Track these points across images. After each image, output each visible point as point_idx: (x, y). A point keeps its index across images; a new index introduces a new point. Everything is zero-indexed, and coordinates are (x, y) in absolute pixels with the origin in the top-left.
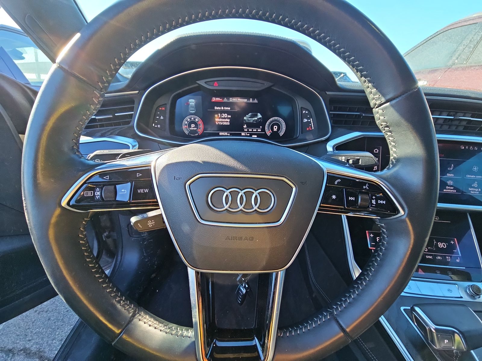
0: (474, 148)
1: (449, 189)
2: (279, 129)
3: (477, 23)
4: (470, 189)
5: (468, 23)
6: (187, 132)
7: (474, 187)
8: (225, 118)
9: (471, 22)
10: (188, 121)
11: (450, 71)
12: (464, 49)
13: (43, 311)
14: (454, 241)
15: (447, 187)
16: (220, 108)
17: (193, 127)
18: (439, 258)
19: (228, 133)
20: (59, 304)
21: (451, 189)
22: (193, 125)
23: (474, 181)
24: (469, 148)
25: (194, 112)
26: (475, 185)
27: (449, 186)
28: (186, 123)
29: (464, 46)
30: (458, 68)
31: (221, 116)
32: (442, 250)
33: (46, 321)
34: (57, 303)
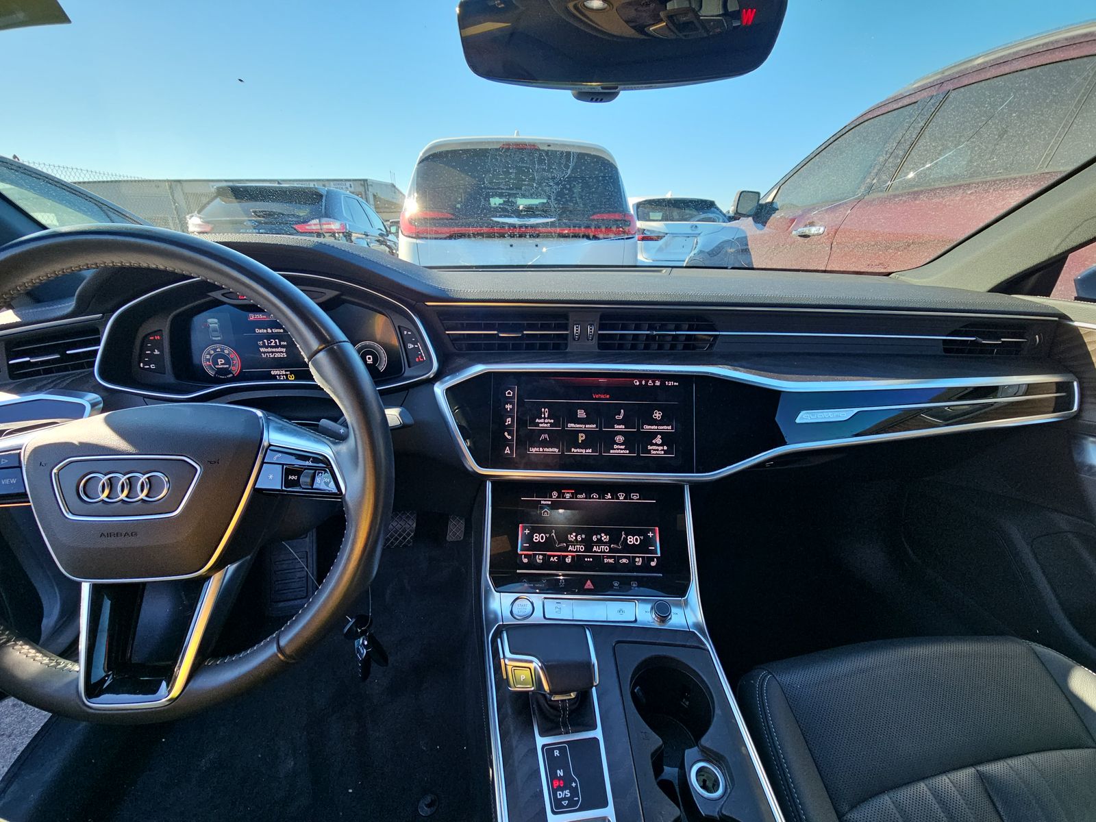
0: (654, 382)
1: (618, 449)
2: (376, 359)
3: (917, 102)
4: (650, 447)
5: (900, 104)
6: (212, 373)
7: (656, 444)
8: (276, 347)
9: (906, 101)
10: (211, 355)
11: (860, 207)
12: (886, 160)
13: (3, 734)
14: (653, 531)
15: (615, 446)
16: (265, 331)
17: (222, 364)
18: (624, 561)
19: (286, 371)
20: (34, 721)
21: (621, 449)
22: (221, 361)
23: (654, 435)
24: (646, 382)
25: (219, 338)
26: (658, 440)
27: (618, 444)
28: (208, 357)
29: (886, 154)
30: (874, 200)
31: (268, 343)
32: (633, 549)
33: (8, 753)
34: (30, 720)
